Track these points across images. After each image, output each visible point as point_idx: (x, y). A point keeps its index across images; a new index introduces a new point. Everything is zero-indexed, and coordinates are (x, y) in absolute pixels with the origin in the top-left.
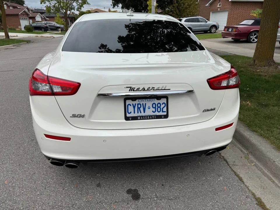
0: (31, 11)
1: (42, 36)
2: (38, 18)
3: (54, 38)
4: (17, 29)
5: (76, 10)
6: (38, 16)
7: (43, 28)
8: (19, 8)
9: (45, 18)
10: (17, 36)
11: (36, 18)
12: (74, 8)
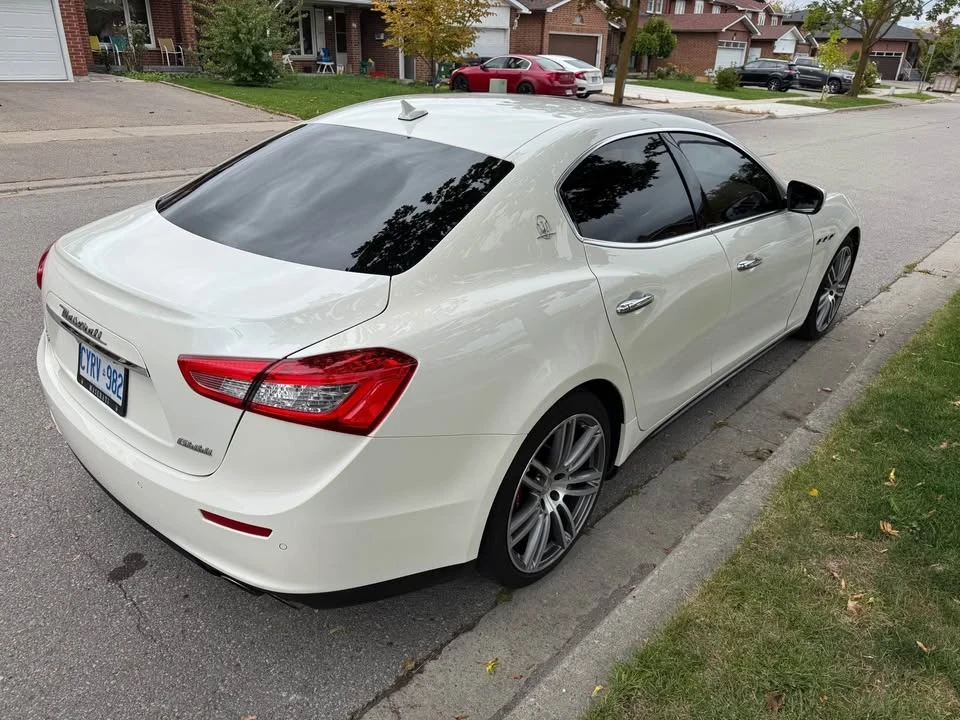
0: (776, 19)
1: (739, 107)
2: (785, 44)
3: (772, 117)
4: (699, 79)
5: (924, 17)
6: (788, 36)
7: (775, 78)
8: (740, 8)
9: (810, 45)
10: (667, 102)
11: (776, 43)
12: (920, 9)
